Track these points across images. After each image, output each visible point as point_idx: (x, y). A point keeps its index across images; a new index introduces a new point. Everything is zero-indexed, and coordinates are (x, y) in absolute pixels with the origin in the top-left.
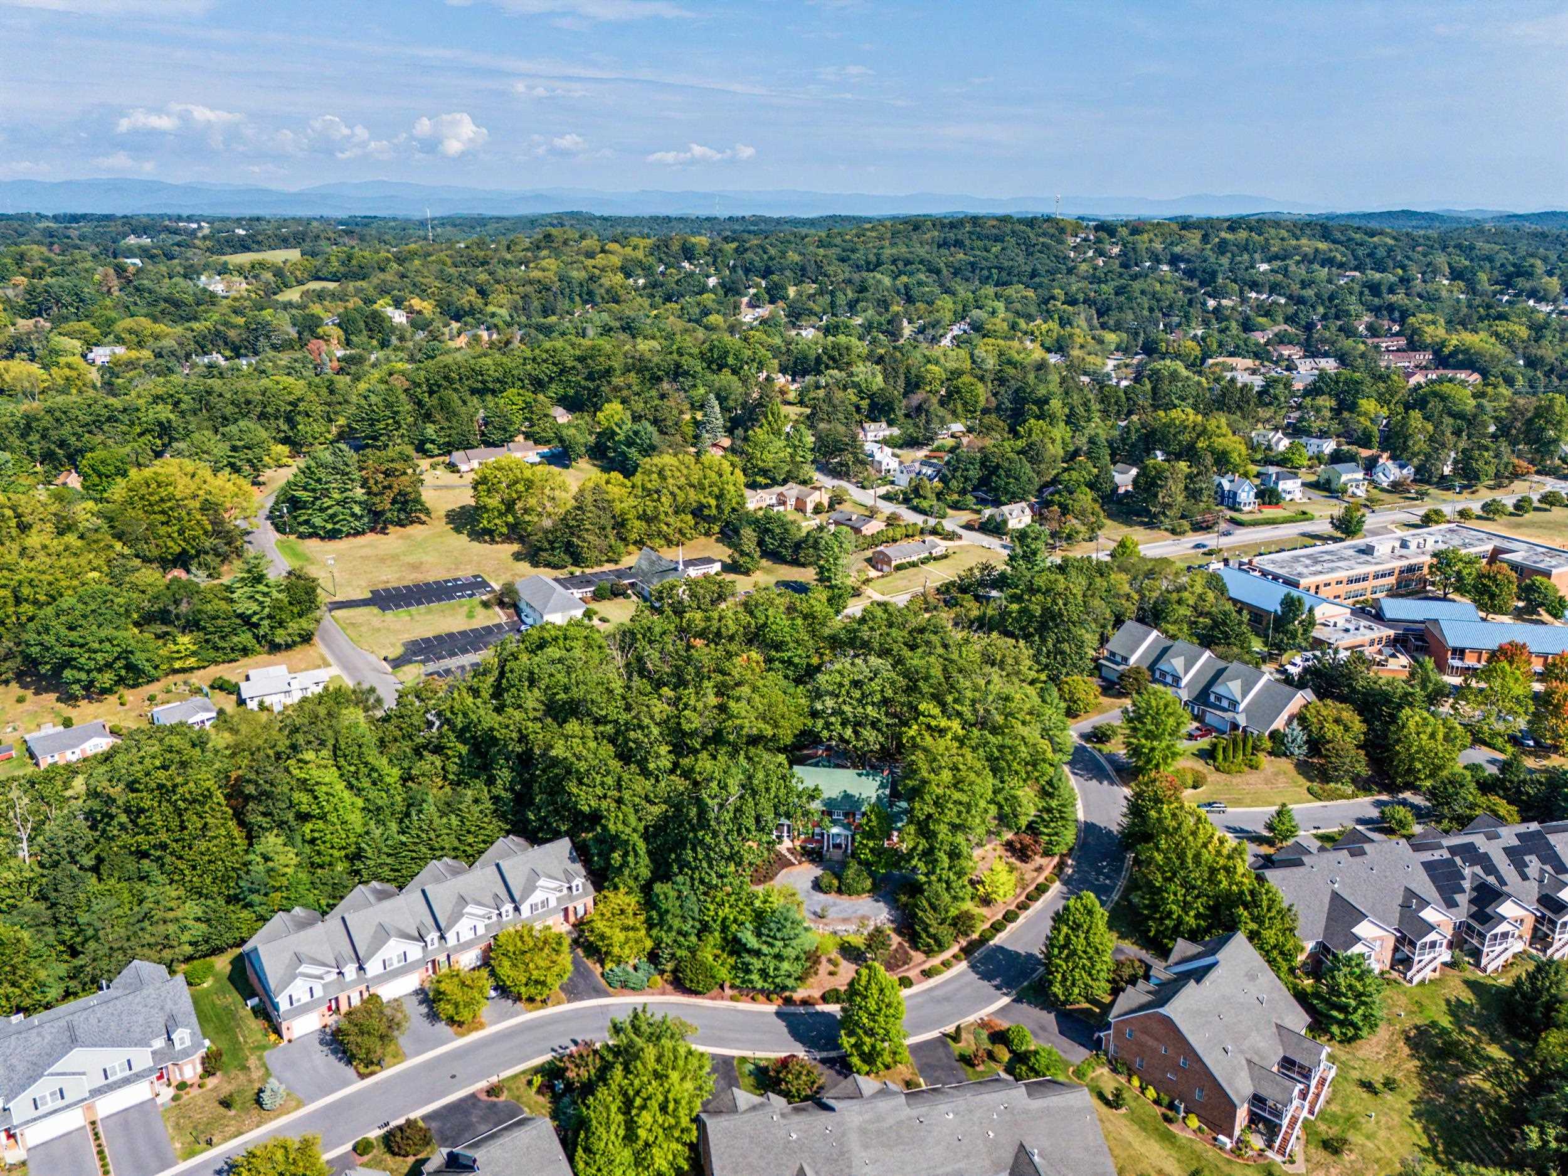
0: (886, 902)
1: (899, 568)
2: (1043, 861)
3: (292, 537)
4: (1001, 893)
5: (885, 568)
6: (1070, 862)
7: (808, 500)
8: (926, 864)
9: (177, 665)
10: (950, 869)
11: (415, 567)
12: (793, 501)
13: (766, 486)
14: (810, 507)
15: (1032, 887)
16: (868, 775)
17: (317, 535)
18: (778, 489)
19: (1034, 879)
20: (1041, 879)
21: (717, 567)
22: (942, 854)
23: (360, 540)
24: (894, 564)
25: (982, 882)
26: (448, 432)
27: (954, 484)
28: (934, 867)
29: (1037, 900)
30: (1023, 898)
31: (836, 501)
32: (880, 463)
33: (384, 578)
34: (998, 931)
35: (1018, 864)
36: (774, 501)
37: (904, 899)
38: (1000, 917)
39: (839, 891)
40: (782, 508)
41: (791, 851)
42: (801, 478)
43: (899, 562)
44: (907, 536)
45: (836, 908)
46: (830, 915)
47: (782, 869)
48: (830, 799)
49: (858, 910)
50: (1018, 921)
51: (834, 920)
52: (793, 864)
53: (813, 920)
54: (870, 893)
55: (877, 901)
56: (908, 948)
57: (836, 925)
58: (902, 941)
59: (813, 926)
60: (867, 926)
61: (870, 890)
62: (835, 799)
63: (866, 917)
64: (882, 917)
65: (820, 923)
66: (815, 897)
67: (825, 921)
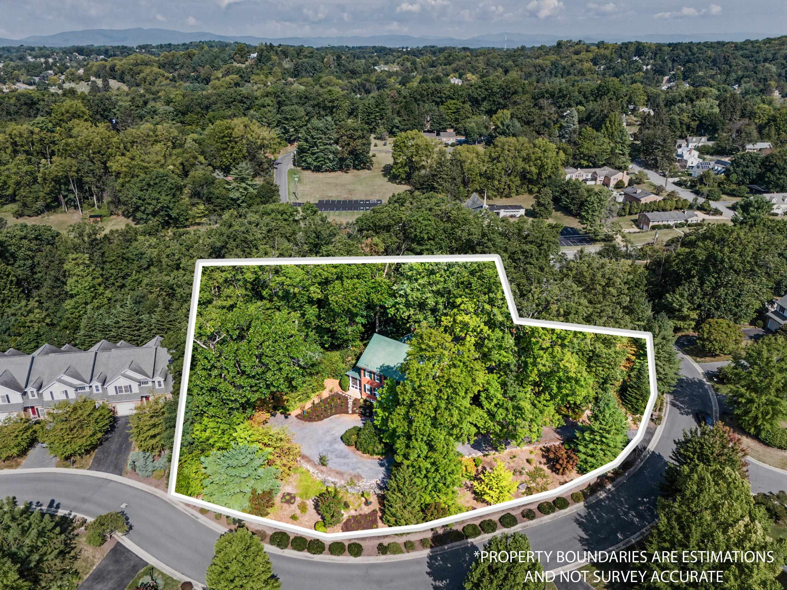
0: (387, 470)
1: (653, 228)
3: (299, 168)
5: (645, 227)
6: (609, 486)
7: (612, 178)
9: (198, 220)
11: (350, 192)
12: (602, 178)
13: (588, 167)
14: (613, 183)
17: (310, 169)
18: (593, 170)
21: (522, 212)
23: (332, 174)
24: (651, 224)
26: (407, 122)
27: (734, 177)
30: (533, 506)
31: (636, 181)
32: (686, 161)
33: (330, 195)
34: (486, 530)
35: (547, 471)
36: (589, 177)
38: (495, 518)
39: (356, 447)
40: (593, 183)
41: (355, 402)
42: (617, 164)
43: (656, 223)
44: (676, 209)
45: (342, 460)
46: (330, 464)
47: (335, 414)
48: (388, 367)
49: (359, 468)
50: (513, 528)
51: (331, 470)
52: (347, 412)
53: (315, 465)
54: (382, 456)
55: (382, 465)
56: (378, 518)
57: (329, 475)
58: (378, 509)
59: (311, 469)
60: (355, 485)
61: (382, 454)
62: (392, 368)
63: (359, 477)
64: (374, 481)
65: (318, 469)
66: (336, 446)
67: (323, 468)
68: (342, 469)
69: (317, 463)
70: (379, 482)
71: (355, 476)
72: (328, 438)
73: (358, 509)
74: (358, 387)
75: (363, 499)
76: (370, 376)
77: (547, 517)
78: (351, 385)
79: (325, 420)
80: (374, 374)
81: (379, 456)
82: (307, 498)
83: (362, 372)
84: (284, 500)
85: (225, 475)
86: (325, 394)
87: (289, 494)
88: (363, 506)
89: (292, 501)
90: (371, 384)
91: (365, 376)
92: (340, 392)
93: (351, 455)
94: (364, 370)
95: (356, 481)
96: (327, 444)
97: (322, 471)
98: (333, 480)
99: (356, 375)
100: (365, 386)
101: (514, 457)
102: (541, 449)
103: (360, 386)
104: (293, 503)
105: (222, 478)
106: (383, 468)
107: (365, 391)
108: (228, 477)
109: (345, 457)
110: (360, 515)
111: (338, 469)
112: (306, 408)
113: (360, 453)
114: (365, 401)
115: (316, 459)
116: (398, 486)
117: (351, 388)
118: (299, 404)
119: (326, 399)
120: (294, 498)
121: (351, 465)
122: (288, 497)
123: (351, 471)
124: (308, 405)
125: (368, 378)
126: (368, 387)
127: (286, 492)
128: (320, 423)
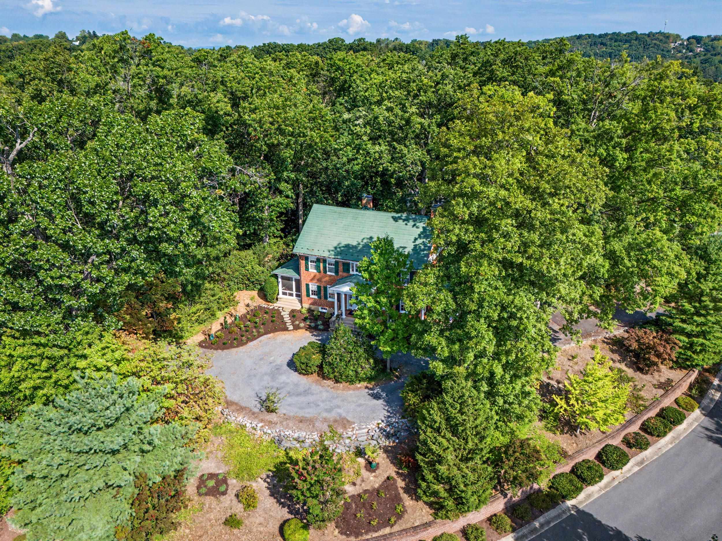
0: (388, 402)
2: (676, 375)
4: (600, 415)
6: (717, 382)
8: (451, 341)
10: (496, 356)
15: (652, 413)
16: (407, 220)
19: (656, 401)
20: (668, 402)
22: (482, 326)
25: (565, 394)
28: (464, 349)
29: (661, 435)
30: (635, 428)
34: (586, 481)
35: (630, 372)
37: (413, 399)
38: (590, 455)
39: (322, 374)
41: (293, 314)
45: (301, 399)
46: (282, 409)
47: (266, 333)
48: (347, 246)
49: (339, 407)
50: (626, 468)
51: (286, 418)
52: (286, 329)
53: (253, 414)
54: (369, 382)
55: (376, 397)
56: (401, 491)
57: (287, 427)
58: (394, 475)
59: (248, 423)
60: (341, 436)
61: (370, 379)
62: (355, 247)
63: (345, 423)
64: (373, 426)
65: (262, 421)
66: (283, 378)
67: (273, 417)
68: (309, 413)
69: (256, 410)
70: (383, 425)
71: (335, 421)
72: (265, 368)
73: (358, 482)
74: (294, 293)
75: (361, 461)
76: (317, 268)
77: (663, 441)
78: (281, 290)
79: (251, 344)
80: (325, 261)
81: (365, 384)
82: (252, 477)
83: (303, 263)
84: (203, 490)
85: (65, 455)
86: (241, 310)
87: (212, 476)
88: (364, 473)
89: (222, 488)
90: (319, 280)
91: (307, 269)
92: (263, 304)
93: (316, 388)
94: (306, 259)
95: (340, 430)
96: (266, 378)
97: (270, 422)
98: (296, 435)
99: (290, 273)
100: (307, 285)
101: (573, 357)
102: (604, 342)
103: (298, 289)
104: (224, 493)
105: (57, 461)
106: (381, 401)
107: (308, 295)
108: (72, 456)
109: (306, 392)
110: (365, 491)
111: (301, 413)
112: (213, 332)
113: (330, 383)
114: (310, 311)
115: (254, 404)
116: (448, 419)
117: (281, 295)
118: (198, 328)
119: (245, 316)
120: (225, 481)
121: (322, 405)
122: (211, 483)
123: (325, 415)
124: (215, 327)
125: (312, 270)
126: (313, 287)
127: (206, 472)
128: (241, 349)
